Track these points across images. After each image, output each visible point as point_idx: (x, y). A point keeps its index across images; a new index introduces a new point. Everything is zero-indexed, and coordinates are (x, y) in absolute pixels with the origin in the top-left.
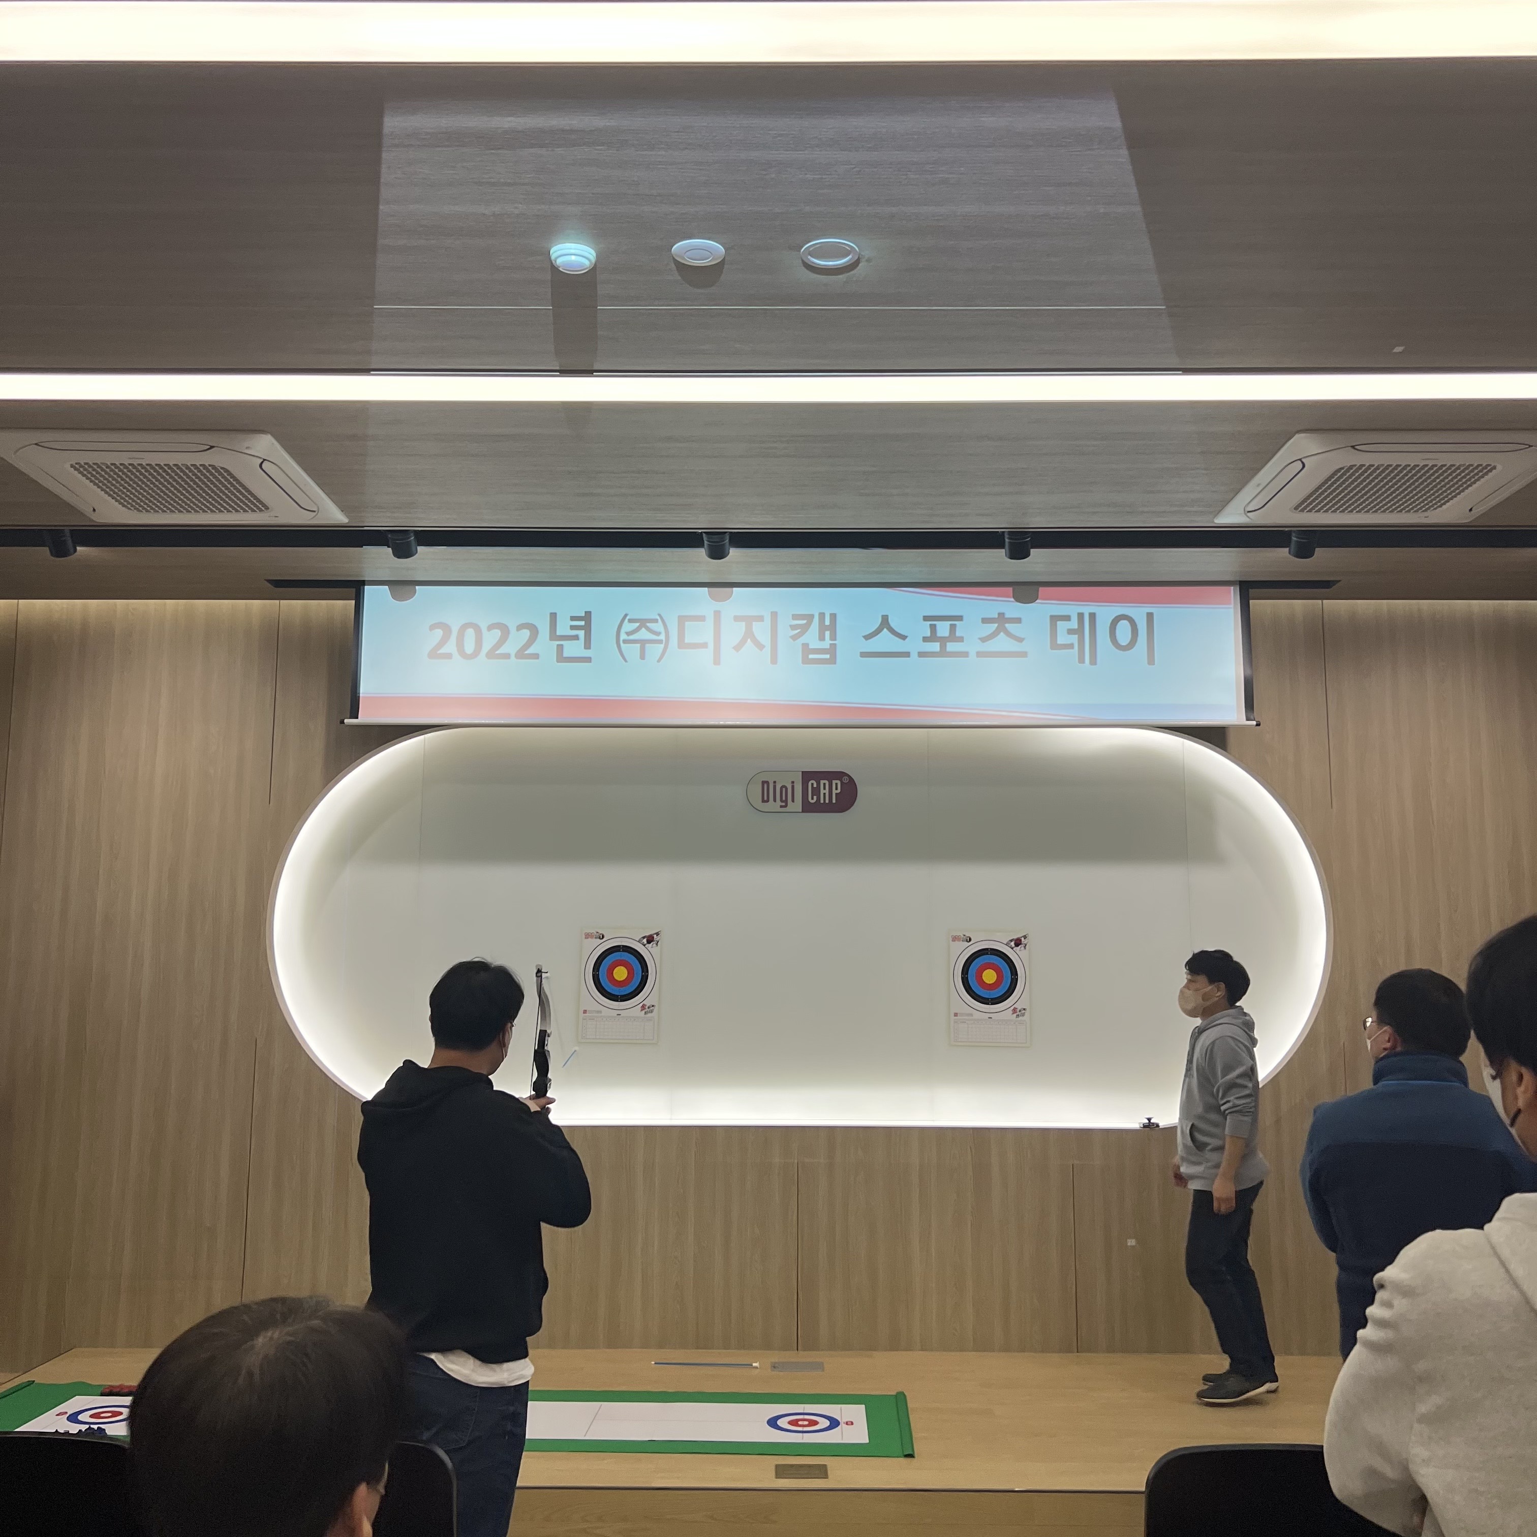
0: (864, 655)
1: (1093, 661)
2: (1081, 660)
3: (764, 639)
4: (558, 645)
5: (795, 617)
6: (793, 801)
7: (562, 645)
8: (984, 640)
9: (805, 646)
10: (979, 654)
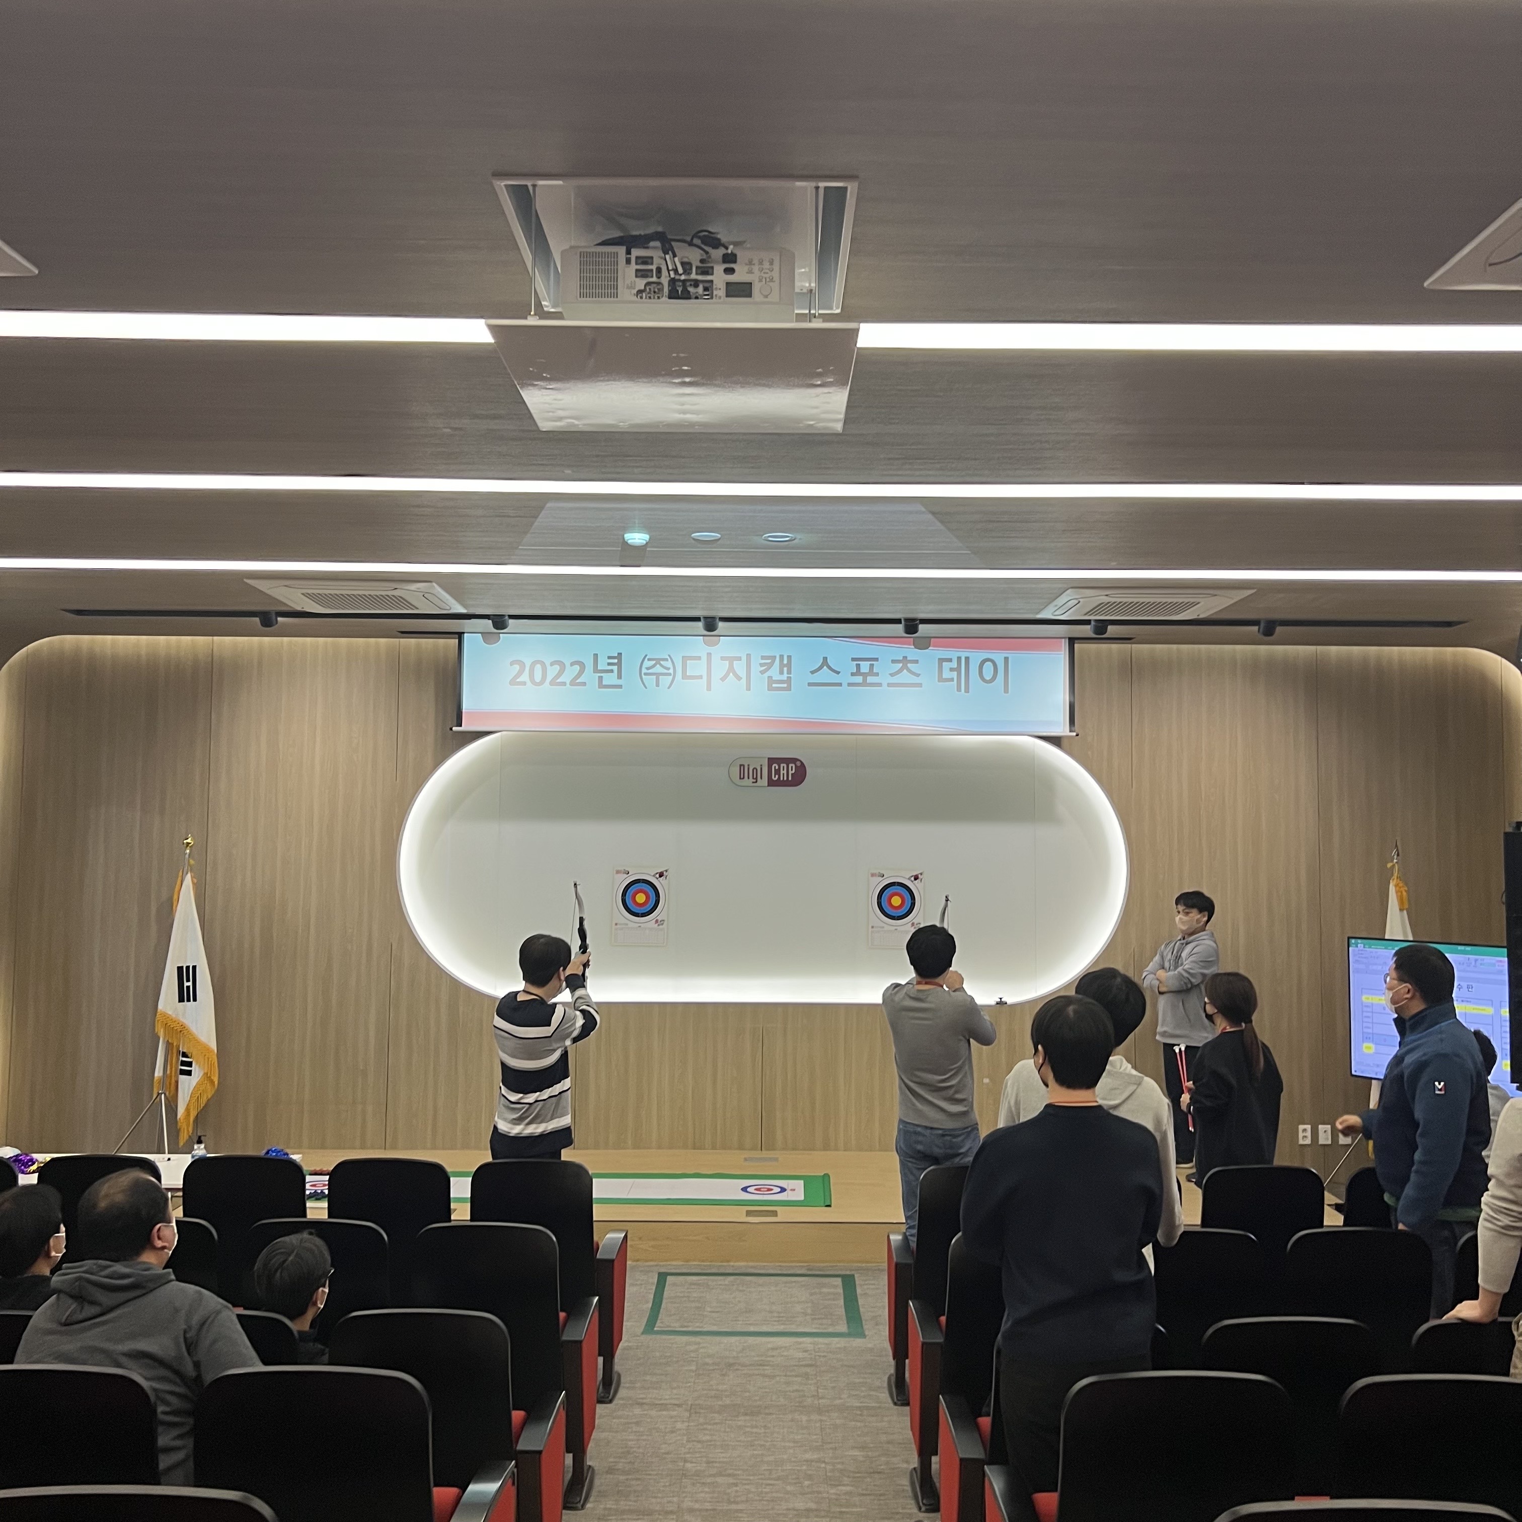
0: (810, 684)
1: (967, 690)
2: (959, 689)
3: (742, 673)
4: (599, 677)
5: (763, 658)
6: (761, 778)
7: (602, 677)
8: (892, 675)
9: (770, 678)
10: (889, 685)
